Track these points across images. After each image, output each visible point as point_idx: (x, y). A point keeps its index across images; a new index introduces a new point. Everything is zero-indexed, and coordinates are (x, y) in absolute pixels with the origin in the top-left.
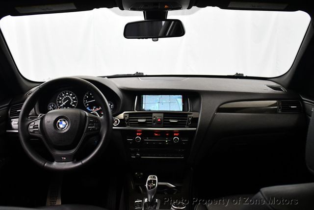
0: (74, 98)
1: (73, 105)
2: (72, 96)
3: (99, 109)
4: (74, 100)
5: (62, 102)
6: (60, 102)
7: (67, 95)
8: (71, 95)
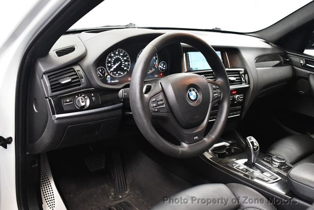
0: (125, 58)
1: (125, 68)
2: (123, 56)
3: (152, 71)
4: (125, 61)
5: (111, 65)
6: (109, 65)
7: (117, 55)
8: (122, 54)
